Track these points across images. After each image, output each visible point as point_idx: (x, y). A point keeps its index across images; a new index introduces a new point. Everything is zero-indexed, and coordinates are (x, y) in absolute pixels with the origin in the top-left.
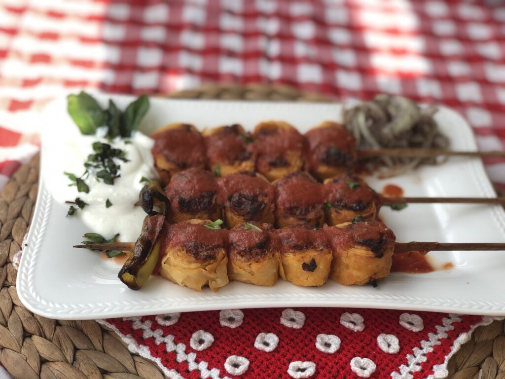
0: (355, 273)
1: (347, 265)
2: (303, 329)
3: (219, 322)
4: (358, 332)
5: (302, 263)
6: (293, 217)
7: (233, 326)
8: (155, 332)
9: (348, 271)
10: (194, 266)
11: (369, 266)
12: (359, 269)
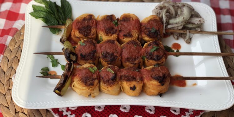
0: (152, 91)
1: (149, 88)
2: (129, 112)
3: (94, 109)
4: (152, 114)
5: (130, 87)
6: (129, 62)
7: (100, 111)
8: (68, 112)
9: (149, 90)
10: (84, 88)
11: (159, 89)
12: (154, 89)
